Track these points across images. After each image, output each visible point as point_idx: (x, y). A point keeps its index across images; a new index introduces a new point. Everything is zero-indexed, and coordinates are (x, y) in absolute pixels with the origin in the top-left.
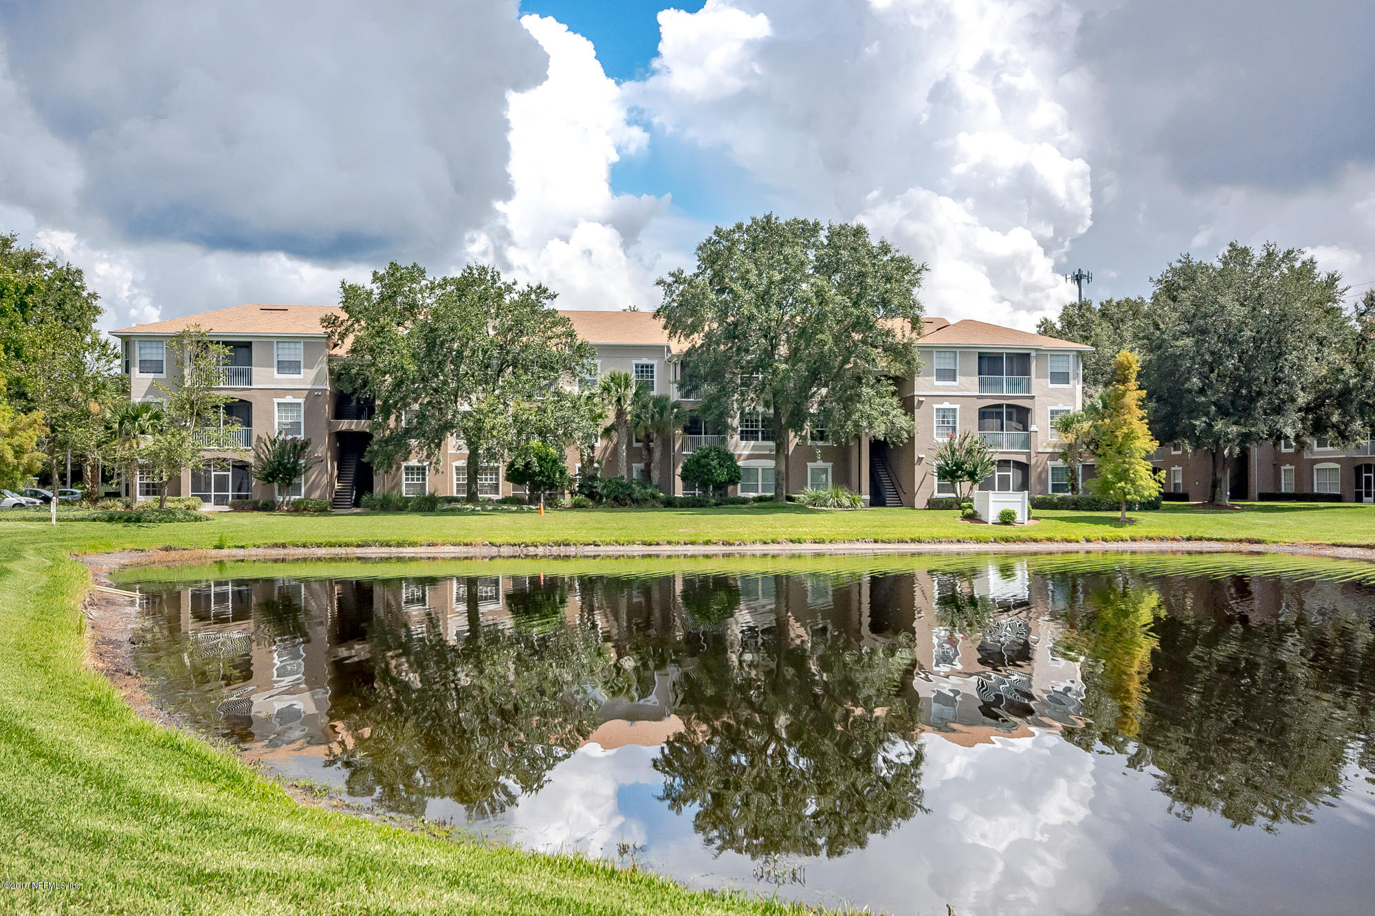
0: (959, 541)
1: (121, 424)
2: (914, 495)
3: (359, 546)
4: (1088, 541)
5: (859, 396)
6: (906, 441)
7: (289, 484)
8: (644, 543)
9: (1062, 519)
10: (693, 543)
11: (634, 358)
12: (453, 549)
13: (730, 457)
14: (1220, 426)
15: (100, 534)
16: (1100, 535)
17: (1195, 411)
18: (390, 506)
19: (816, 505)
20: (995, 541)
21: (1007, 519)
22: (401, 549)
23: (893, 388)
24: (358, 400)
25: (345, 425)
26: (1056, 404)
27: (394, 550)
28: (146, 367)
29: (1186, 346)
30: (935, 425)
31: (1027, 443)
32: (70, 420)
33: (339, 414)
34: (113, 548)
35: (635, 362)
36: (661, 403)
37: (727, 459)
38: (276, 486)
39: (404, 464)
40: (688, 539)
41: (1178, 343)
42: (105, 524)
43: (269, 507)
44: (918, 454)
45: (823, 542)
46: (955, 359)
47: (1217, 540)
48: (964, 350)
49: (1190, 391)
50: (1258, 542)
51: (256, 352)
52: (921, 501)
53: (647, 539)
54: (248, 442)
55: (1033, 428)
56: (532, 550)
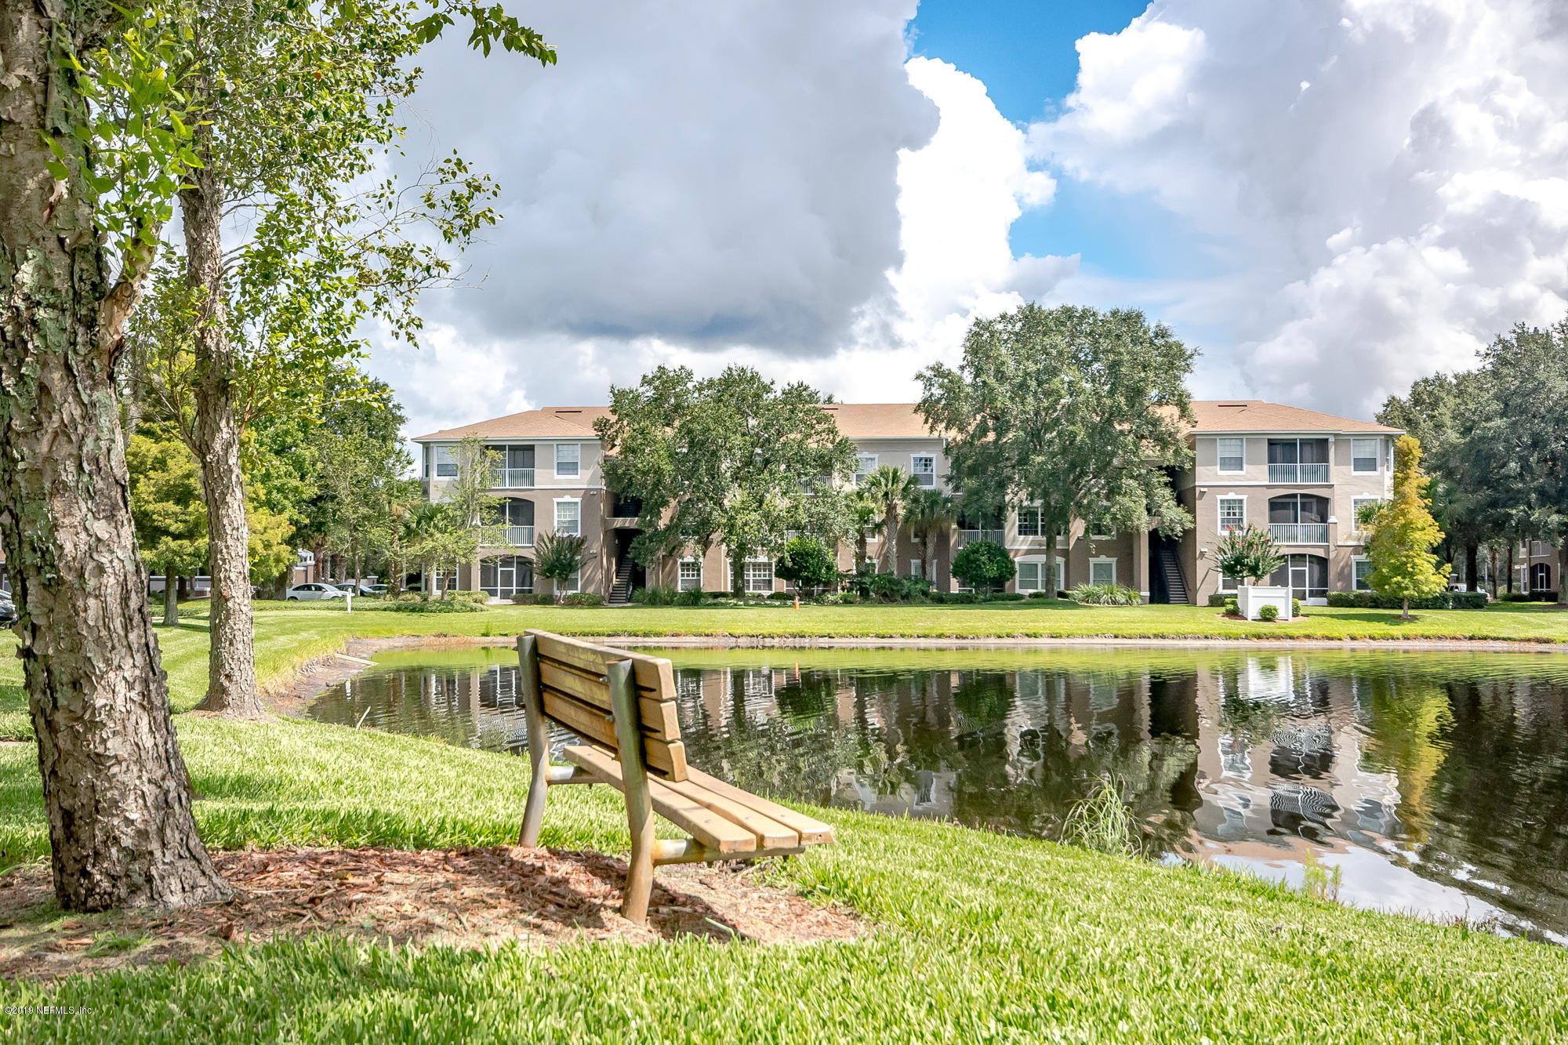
0: (1206, 637)
1: (419, 523)
2: (1196, 591)
3: (609, 635)
4: (1353, 638)
5: (1120, 487)
6: (1180, 534)
7: (566, 579)
8: (877, 636)
9: (1332, 616)
10: (925, 636)
11: (914, 452)
12: (694, 639)
13: (1004, 554)
14: (1537, 515)
15: (386, 621)
16: (1367, 633)
17: (1515, 498)
18: (655, 601)
19: (1091, 599)
20: (1247, 638)
21: (1268, 615)
22: (646, 639)
23: (1167, 479)
24: (626, 498)
25: (620, 522)
26: (1361, 493)
27: (640, 639)
28: (444, 470)
29: (1499, 427)
30: (1219, 517)
31: (1325, 536)
32: (369, 521)
33: (618, 511)
34: (393, 633)
35: (913, 455)
36: (933, 498)
37: (1000, 554)
38: (555, 583)
39: (680, 561)
40: (921, 632)
41: (1489, 425)
42: (393, 613)
43: (547, 600)
44: (1200, 547)
45: (1060, 637)
46: (1242, 446)
47: (1504, 639)
48: (1251, 437)
49: (1508, 477)
50: (1547, 641)
51: (538, 453)
52: (1202, 598)
53: (881, 632)
54: (531, 540)
55: (1332, 519)
56: (768, 642)
